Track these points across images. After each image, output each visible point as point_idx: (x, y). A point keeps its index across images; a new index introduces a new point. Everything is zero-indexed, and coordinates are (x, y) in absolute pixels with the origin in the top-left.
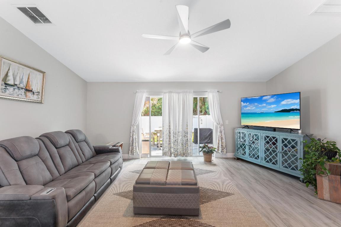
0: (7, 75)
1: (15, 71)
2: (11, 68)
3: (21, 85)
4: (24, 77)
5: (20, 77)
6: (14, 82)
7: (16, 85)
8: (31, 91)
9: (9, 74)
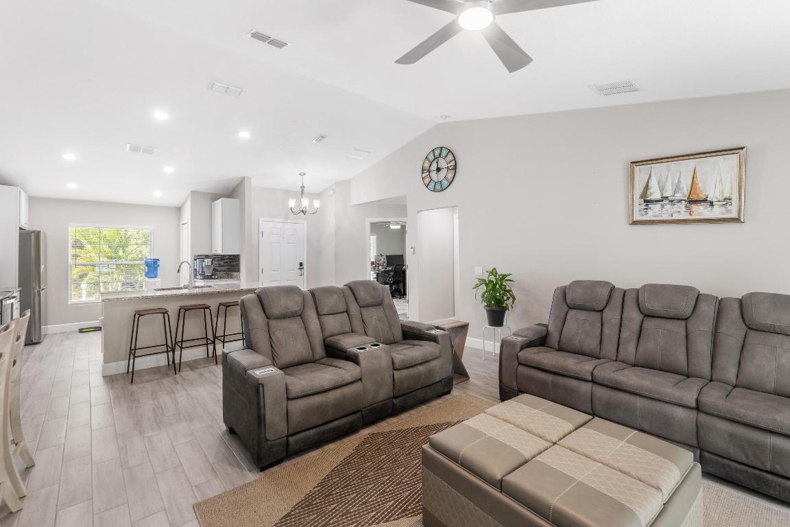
0: (647, 187)
1: (661, 176)
2: (653, 175)
3: (676, 195)
4: (682, 180)
5: (673, 182)
6: (662, 194)
7: (667, 197)
8: (705, 201)
9: (650, 184)
